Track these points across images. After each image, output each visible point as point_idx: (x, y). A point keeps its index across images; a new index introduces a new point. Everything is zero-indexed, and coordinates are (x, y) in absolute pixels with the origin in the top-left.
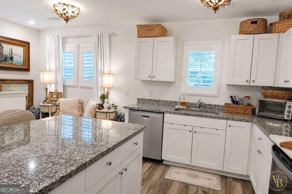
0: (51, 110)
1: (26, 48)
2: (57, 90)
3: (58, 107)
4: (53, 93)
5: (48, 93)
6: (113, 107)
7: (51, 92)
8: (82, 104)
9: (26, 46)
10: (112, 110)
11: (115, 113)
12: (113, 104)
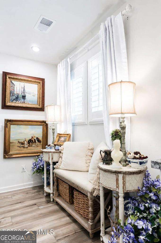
0: (52, 159)
1: (40, 85)
2: (66, 131)
3: (61, 155)
4: (61, 136)
5: (56, 134)
6: (135, 160)
7: (59, 134)
8: (92, 151)
9: (40, 83)
10: (134, 167)
11: (141, 176)
12: (136, 153)
